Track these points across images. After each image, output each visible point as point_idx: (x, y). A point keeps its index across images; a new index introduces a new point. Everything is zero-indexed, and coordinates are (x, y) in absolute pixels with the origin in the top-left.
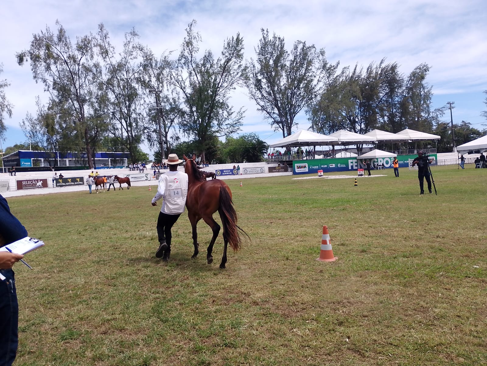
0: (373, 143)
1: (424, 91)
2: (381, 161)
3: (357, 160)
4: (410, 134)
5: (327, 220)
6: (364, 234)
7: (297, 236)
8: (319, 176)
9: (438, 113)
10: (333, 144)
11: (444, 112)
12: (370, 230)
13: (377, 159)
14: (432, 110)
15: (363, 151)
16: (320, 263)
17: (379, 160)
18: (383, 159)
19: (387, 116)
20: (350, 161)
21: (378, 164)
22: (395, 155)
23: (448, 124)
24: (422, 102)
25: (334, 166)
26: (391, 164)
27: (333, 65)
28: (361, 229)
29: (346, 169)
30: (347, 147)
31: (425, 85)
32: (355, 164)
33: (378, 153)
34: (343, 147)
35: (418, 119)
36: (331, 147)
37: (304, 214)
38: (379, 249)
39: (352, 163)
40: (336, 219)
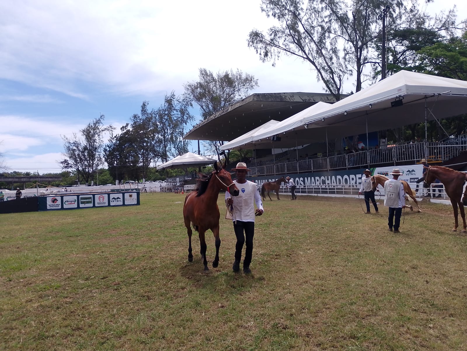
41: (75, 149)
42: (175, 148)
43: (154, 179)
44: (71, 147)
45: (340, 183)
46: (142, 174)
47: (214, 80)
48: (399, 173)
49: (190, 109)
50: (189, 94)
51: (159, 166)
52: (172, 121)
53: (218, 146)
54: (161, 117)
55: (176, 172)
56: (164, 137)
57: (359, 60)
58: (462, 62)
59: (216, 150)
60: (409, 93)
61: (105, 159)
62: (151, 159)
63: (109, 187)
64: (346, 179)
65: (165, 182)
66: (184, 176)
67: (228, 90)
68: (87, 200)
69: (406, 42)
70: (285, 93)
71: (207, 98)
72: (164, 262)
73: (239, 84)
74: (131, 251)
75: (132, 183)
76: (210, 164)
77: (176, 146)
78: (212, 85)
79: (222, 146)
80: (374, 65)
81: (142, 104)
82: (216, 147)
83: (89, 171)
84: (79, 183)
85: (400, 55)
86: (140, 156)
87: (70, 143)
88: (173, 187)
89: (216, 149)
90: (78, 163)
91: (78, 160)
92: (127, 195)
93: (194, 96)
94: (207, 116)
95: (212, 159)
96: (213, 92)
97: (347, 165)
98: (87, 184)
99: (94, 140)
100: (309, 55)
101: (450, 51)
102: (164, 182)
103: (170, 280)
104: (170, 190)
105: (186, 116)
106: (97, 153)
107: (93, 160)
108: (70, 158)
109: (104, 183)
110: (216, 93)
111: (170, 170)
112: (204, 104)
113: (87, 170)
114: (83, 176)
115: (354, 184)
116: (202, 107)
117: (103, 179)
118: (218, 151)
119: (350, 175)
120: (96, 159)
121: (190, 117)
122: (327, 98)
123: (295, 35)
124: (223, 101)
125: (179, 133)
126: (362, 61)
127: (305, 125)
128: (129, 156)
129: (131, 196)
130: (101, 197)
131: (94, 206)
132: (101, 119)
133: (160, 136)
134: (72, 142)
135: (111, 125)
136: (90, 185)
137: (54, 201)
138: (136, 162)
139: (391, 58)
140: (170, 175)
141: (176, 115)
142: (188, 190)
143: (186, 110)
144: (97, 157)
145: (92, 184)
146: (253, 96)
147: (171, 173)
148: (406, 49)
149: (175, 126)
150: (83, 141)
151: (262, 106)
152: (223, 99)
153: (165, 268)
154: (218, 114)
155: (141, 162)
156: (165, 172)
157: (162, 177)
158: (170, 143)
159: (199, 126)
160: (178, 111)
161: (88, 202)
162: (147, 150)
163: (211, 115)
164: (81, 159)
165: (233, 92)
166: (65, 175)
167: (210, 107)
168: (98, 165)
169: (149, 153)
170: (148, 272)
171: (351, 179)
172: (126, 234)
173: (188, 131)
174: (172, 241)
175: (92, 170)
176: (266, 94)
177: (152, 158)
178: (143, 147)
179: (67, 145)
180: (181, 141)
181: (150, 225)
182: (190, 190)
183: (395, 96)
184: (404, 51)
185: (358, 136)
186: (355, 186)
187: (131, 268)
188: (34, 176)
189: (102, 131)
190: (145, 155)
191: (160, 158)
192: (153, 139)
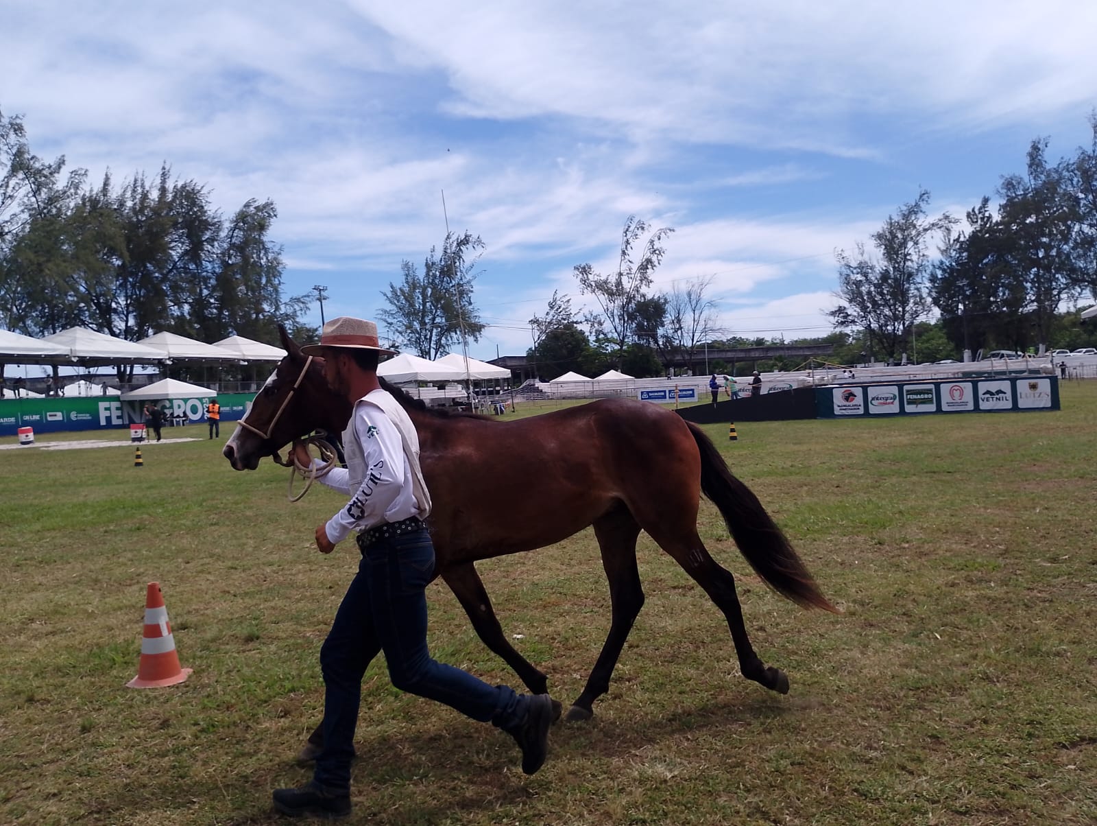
0: (159, 363)
1: (267, 258)
2: (179, 407)
3: (122, 402)
4: (243, 347)
5: (102, 562)
6: (227, 589)
7: (32, 620)
8: (23, 443)
9: (297, 307)
10: (55, 361)
11: (309, 305)
12: (236, 575)
13: (171, 401)
14: (284, 298)
15: (134, 382)
16: (147, 696)
17: (176, 403)
18: (186, 400)
19: (189, 303)
20: (102, 405)
21: (172, 414)
22: (212, 393)
23: (316, 330)
24: (264, 281)
25: (59, 417)
26: (203, 414)
27: (47, 164)
28: (212, 578)
29: (91, 425)
30: (93, 370)
31: (269, 245)
32: (115, 413)
33: (173, 388)
34: (82, 371)
35: (257, 316)
36: (49, 369)
37: (26, 549)
38: (288, 626)
39: (106, 409)
40: (129, 555)
41: (861, 281)
43: (1071, 345)
44: (853, 277)
46: (1035, 333)
51: (1084, 309)
61: (933, 298)
62: (1059, 293)
63: (947, 368)
68: (922, 396)
75: (1009, 356)
81: (1029, 149)
83: (894, 330)
84: (872, 359)
86: (1029, 285)
87: (850, 266)
90: (870, 312)
91: (869, 305)
92: (1022, 386)
98: (891, 360)
99: (905, 256)
106: (912, 287)
107: (904, 303)
108: (850, 301)
109: (932, 357)
113: (889, 328)
114: (882, 343)
117: (928, 348)
120: (912, 301)
128: (999, 287)
129: (1033, 387)
130: (956, 388)
131: (939, 410)
132: (921, 203)
133: (1086, 229)
134: (854, 264)
135: (947, 214)
136: (899, 364)
137: (849, 396)
138: (1017, 300)
144: (915, 296)
145: (904, 361)
150: (878, 260)
155: (1033, 301)
161: (924, 402)
162: (1047, 269)
164: (875, 303)
166: (836, 341)
168: (915, 314)
169: (1054, 275)
175: (901, 327)
177: (1064, 289)
178: (1037, 263)
179: (845, 271)
188: (773, 346)
189: (925, 230)
190: (1043, 283)
191: (1086, 286)
192: (1066, 239)
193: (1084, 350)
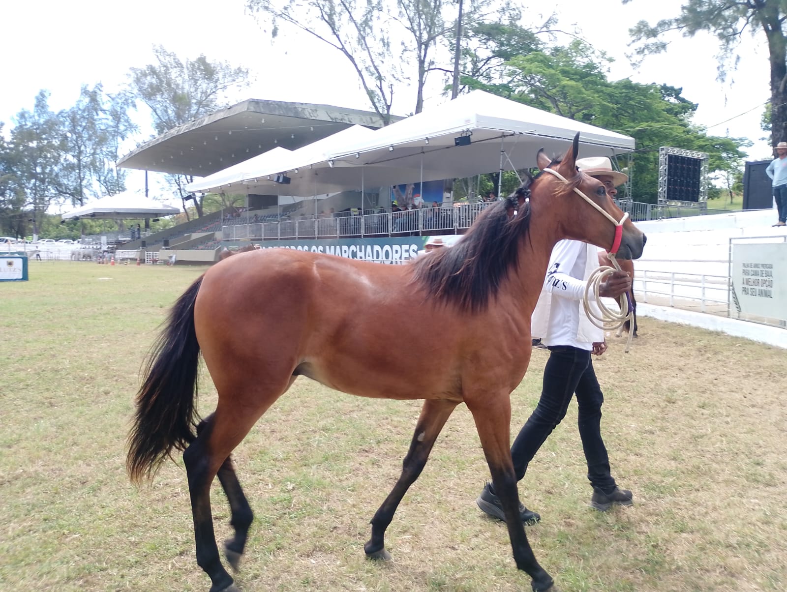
42: (99, 181)
43: (57, 237)
45: (378, 257)
46: (32, 227)
47: (179, 65)
48: (441, 242)
49: (130, 111)
50: (130, 85)
51: (66, 213)
52: (95, 132)
53: (184, 185)
54: (74, 121)
55: (100, 226)
56: (79, 160)
57: (422, 63)
58: (564, 86)
59: (179, 191)
60: (480, 127)
62: (50, 199)
64: (387, 252)
65: (78, 242)
66: (118, 233)
67: (204, 86)
69: (493, 45)
70: (302, 104)
71: (166, 95)
72: (76, 361)
73: (224, 76)
74: (17, 347)
76: (168, 214)
77: (102, 178)
78: (174, 73)
79: (191, 184)
80: (445, 75)
81: (37, 94)
82: (179, 185)
85: (482, 63)
86: (29, 191)
88: (94, 253)
89: (180, 189)
92: (3, 263)
93: (140, 89)
94: (164, 129)
95: (170, 207)
96: (177, 85)
97: (389, 230)
100: (345, 43)
101: (551, 67)
102: (76, 242)
103: (86, 383)
104: (87, 257)
105: (124, 125)
110: (183, 88)
111: (90, 221)
112: (158, 106)
115: (398, 260)
116: (155, 111)
118: (182, 192)
119: (394, 246)
121: (131, 127)
122: (371, 119)
123: (324, 6)
124: (196, 104)
125: (108, 155)
126: (426, 65)
127: (329, 161)
128: (6, 190)
129: (10, 264)
133: (70, 157)
138: (18, 202)
139: (470, 66)
140: (87, 232)
141: (104, 120)
142: (123, 259)
143: (124, 114)
146: (247, 103)
147: (91, 226)
148: (491, 55)
149: (102, 140)
151: (263, 121)
152: (194, 101)
153: (78, 369)
154: (184, 128)
155: (31, 203)
156: (79, 224)
157: (73, 233)
158: (90, 171)
159: (148, 145)
160: (106, 113)
162: (43, 181)
163: (172, 128)
165: (214, 90)
167: (170, 112)
169: (47, 187)
170: (50, 375)
171: (394, 252)
172: (6, 324)
173: (127, 152)
174: (90, 335)
176: (270, 102)
177: (53, 197)
178: (34, 176)
180: (112, 170)
181: (49, 312)
182: (127, 259)
183: (460, 130)
184: (489, 59)
185: (413, 186)
186: (399, 263)
187: (18, 370)
190: (39, 191)
191: (69, 197)
192: (56, 162)
193: (65, 241)
